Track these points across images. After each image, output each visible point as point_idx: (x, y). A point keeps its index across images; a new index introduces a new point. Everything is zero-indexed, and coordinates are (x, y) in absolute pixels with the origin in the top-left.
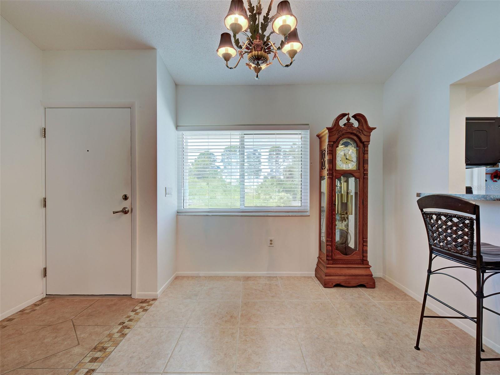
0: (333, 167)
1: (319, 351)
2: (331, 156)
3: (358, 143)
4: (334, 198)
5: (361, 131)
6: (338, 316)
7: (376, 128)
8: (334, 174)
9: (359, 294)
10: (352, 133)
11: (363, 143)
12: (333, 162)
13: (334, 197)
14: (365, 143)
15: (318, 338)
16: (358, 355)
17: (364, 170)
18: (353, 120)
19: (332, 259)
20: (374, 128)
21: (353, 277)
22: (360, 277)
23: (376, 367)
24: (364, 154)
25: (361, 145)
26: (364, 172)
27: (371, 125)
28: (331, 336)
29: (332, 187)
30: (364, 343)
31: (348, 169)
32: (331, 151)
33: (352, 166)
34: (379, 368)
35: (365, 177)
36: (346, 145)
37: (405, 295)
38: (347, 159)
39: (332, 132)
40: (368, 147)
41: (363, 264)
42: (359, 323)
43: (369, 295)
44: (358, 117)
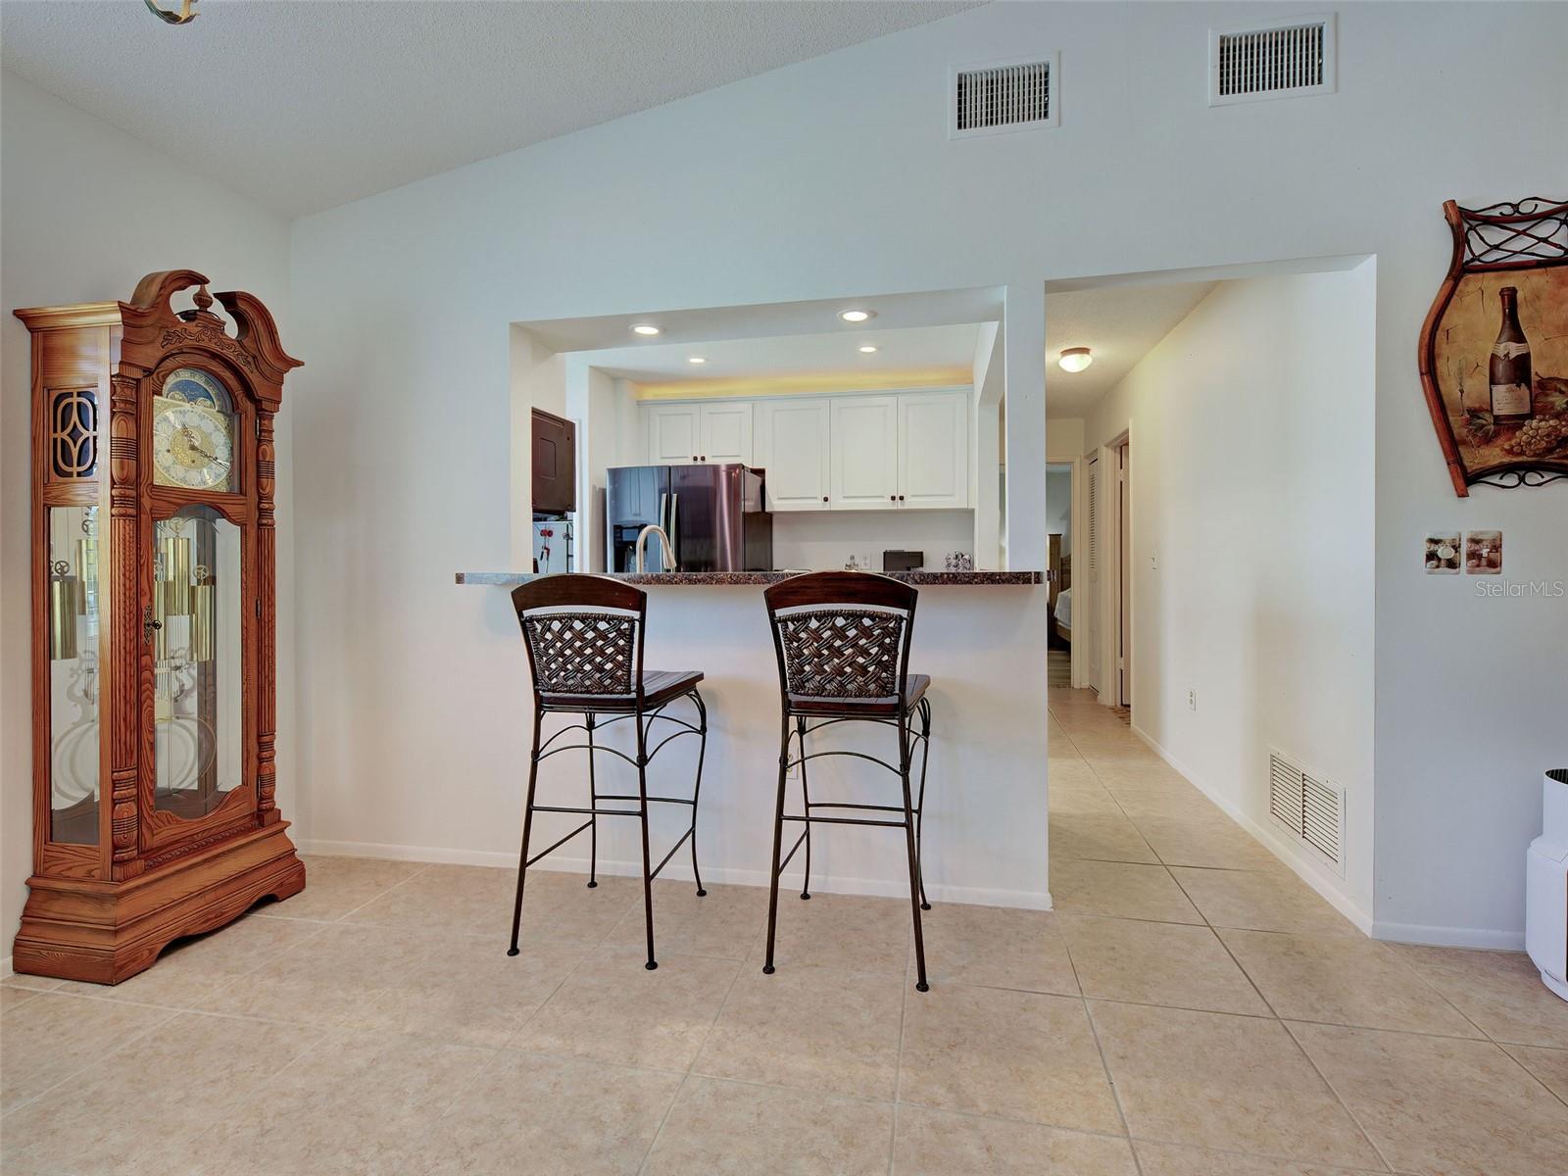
0: (138, 475)
1: (307, 1156)
2: (132, 425)
3: (239, 399)
4: (145, 602)
5: (250, 359)
6: (264, 1029)
7: (303, 364)
8: (146, 502)
9: (270, 931)
10: (214, 356)
11: (257, 402)
12: (138, 453)
13: (148, 596)
14: (265, 405)
15: (264, 1133)
16: (419, 1065)
17: (260, 498)
18: (217, 309)
19: (143, 853)
20: (299, 364)
21: (233, 886)
22: (256, 876)
23: (480, 1049)
24: (259, 441)
25: (250, 407)
26: (259, 503)
27: (289, 349)
28: (303, 1089)
29: (138, 556)
30: (408, 1029)
31: (200, 488)
32: (132, 403)
33: (211, 477)
34: (488, 1046)
35: (264, 521)
36: (190, 393)
37: (395, 864)
38: (193, 448)
39: (141, 327)
40: (272, 417)
41: (262, 825)
42: (349, 999)
43: (305, 915)
44: (242, 305)
